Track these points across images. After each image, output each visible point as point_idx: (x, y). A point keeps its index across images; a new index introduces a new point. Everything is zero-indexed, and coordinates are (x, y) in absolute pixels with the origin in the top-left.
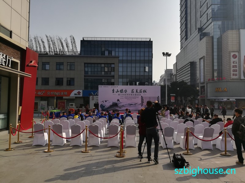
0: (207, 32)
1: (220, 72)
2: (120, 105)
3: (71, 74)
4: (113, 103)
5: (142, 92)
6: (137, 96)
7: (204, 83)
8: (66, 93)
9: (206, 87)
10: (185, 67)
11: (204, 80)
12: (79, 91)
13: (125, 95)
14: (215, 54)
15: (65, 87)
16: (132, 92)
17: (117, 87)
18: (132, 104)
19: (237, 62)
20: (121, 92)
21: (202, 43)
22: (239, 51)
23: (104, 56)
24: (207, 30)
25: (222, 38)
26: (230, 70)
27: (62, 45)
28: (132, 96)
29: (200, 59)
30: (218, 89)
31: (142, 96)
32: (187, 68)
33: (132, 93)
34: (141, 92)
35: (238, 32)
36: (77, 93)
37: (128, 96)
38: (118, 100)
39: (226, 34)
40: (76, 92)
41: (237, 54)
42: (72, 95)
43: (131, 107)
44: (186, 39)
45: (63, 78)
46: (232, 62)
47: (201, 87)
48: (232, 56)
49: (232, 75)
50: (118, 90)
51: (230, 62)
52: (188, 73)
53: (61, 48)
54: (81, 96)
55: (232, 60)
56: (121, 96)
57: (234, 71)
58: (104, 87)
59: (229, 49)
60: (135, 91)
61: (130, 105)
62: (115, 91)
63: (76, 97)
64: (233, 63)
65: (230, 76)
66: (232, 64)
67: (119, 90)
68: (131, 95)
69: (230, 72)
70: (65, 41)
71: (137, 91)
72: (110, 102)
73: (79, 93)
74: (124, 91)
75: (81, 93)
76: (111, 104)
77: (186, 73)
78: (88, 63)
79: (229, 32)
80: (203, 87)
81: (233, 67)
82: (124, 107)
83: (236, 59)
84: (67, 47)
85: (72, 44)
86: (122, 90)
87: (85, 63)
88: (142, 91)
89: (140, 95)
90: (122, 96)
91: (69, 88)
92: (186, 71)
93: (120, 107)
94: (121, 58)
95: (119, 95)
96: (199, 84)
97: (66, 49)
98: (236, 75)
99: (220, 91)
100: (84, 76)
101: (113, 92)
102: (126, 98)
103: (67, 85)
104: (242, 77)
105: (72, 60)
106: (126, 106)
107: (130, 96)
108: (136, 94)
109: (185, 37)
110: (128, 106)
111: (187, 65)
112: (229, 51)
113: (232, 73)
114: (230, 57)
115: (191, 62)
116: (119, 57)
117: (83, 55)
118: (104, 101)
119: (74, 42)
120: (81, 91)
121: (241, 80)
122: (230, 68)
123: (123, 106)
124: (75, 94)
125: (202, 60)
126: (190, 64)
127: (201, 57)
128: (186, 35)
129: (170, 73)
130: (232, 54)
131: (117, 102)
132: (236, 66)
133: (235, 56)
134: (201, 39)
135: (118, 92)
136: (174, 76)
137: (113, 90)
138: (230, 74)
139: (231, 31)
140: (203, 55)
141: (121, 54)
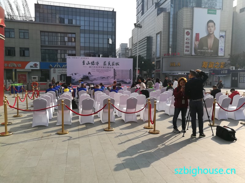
0: (164, 7)
1: (174, 47)
2: (91, 78)
3: (25, 44)
4: (84, 76)
5: (115, 65)
6: (109, 69)
7: (159, 58)
8: (20, 65)
9: (161, 62)
10: (141, 41)
11: (160, 55)
12: (35, 63)
13: (97, 67)
14: (171, 30)
15: (17, 57)
16: (105, 64)
17: (88, 58)
18: (104, 78)
19: (190, 39)
20: (92, 64)
21: (160, 18)
22: (192, 29)
23: (64, 24)
24: (164, 6)
25: (178, 15)
26: (184, 46)
27: (11, 7)
28: (104, 69)
29: (157, 34)
30: (173, 63)
31: (114, 69)
32: (143, 42)
33: (104, 66)
34: (113, 65)
35: (192, 10)
36: (34, 65)
37: (100, 68)
38: (89, 73)
39: (181, 11)
40: (32, 64)
41: (189, 31)
42: (28, 67)
43: (103, 80)
44: (143, 13)
45: (15, 47)
46: (185, 39)
47: (157, 61)
48: (185, 33)
49: (185, 51)
50: (88, 62)
51: (184, 39)
52: (144, 47)
53: (10, 11)
54: (38, 68)
55: (186, 36)
56: (92, 68)
57: (187, 47)
58: (73, 58)
59: (184, 26)
60: (107, 63)
61: (102, 78)
62: (85, 63)
63: (32, 70)
64: (187, 39)
65: (183, 51)
66: (186, 41)
67: (90, 62)
68: (104, 67)
69: (184, 48)
70: (14, 2)
71: (109, 64)
72: (80, 75)
73: (36, 65)
74: (95, 64)
75: (37, 65)
76: (82, 77)
77: (143, 48)
78: (45, 32)
79: (184, 9)
80: (158, 62)
81: (186, 44)
82: (96, 80)
83: (189, 36)
84: (18, 10)
85: (24, 7)
86: (94, 62)
87: (41, 32)
88: (115, 63)
89: (113, 68)
90: (94, 68)
91: (22, 59)
92: (143, 45)
93: (92, 81)
94: (82, 28)
95: (90, 67)
96: (155, 59)
97: (17, 13)
98: (188, 51)
99: (174, 66)
100: (41, 46)
101: (84, 64)
102: (98, 71)
103: (20, 56)
104: (193, 54)
105: (25, 27)
106: (98, 80)
107: (101, 69)
108: (108, 66)
109: (141, 11)
110: (100, 80)
111: (143, 40)
112: (183, 28)
113: (185, 49)
114: (184, 34)
115: (147, 37)
116: (80, 27)
117: (38, 21)
118: (74, 74)
119: (26, 5)
120: (38, 63)
121: (192, 56)
122: (184, 44)
123: (94, 79)
124: (31, 67)
125: (159, 35)
126: (146, 38)
127: (158, 32)
128: (143, 9)
129: (125, 47)
130: (186, 31)
131: (88, 75)
132: (188, 42)
133: (188, 33)
134: (158, 14)
135: (88, 64)
136: (130, 51)
137: (84, 62)
138: (184, 50)
139: (186, 8)
140: (160, 30)
141: (82, 23)
